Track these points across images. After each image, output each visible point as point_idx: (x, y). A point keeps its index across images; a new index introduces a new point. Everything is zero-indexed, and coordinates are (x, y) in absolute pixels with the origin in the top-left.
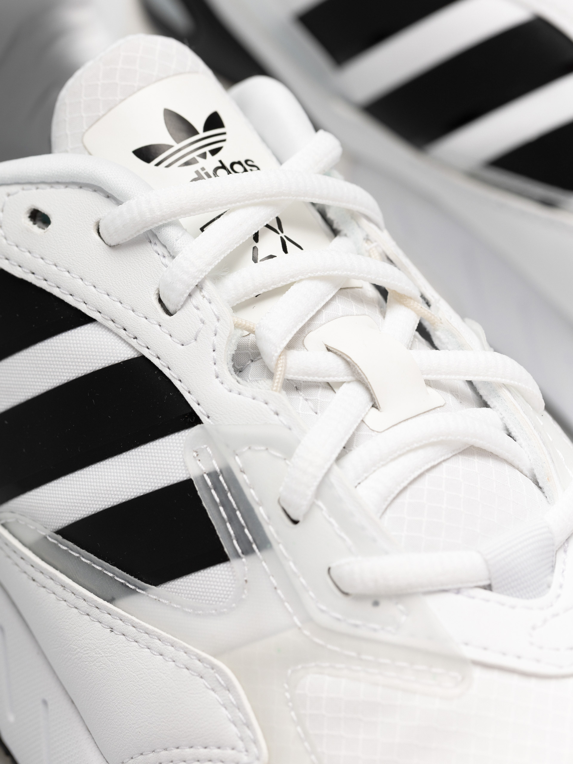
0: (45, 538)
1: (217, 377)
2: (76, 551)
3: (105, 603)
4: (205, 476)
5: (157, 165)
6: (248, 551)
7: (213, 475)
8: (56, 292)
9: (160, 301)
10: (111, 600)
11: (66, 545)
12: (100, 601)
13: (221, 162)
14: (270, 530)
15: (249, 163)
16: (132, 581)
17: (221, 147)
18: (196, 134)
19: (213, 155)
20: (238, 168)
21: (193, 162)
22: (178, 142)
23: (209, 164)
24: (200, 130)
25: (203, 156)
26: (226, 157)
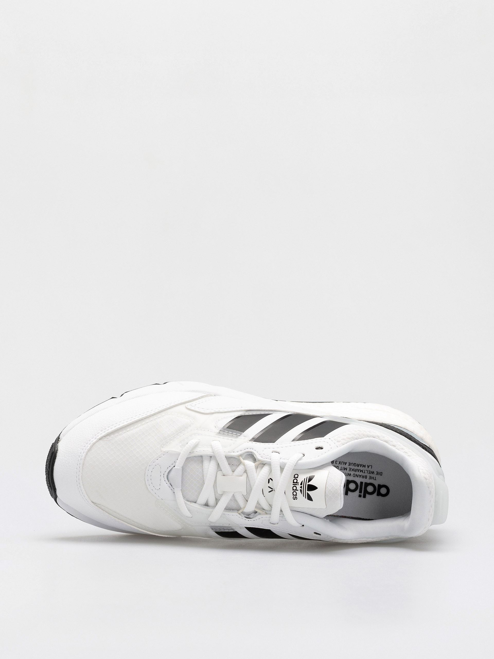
5: (307, 478)
17: (302, 494)
18: (308, 490)
19: (300, 490)
20: (295, 493)
21: (301, 484)
22: (308, 485)
23: (298, 487)
24: (309, 492)
25: (301, 487)
26: (298, 492)
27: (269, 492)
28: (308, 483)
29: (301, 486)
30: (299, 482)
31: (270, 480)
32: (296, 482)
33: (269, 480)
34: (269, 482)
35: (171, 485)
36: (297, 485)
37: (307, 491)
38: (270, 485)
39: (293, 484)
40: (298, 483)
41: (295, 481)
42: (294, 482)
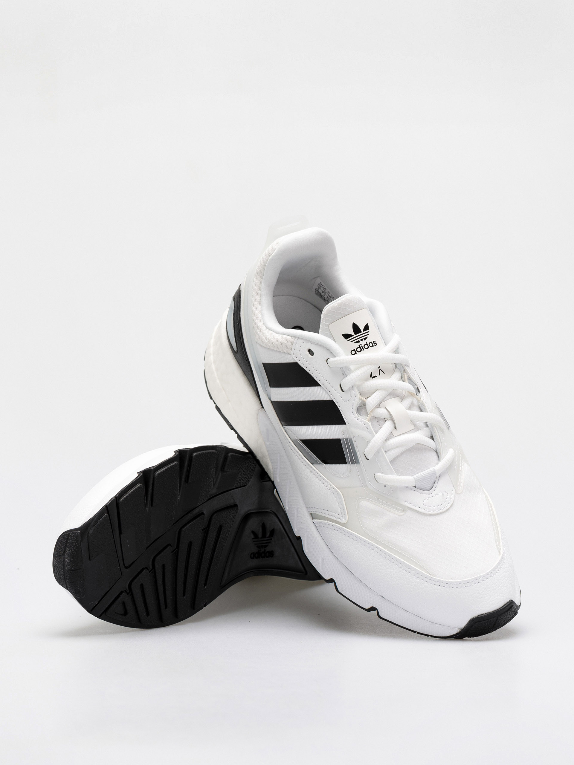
0: (297, 440)
1: (352, 413)
2: (305, 447)
3: (311, 464)
4: (345, 439)
5: (348, 341)
6: (353, 463)
7: (347, 440)
8: (312, 375)
9: (341, 386)
10: (312, 464)
11: (302, 444)
12: (309, 463)
13: (366, 342)
14: (360, 460)
15: (374, 342)
16: (319, 461)
17: (367, 337)
18: (361, 332)
19: (364, 340)
20: (371, 345)
21: (358, 342)
22: (355, 334)
23: (363, 343)
24: (362, 330)
25: (362, 340)
26: (368, 341)
27: (384, 373)
28: (353, 336)
29: (360, 341)
30: (357, 345)
31: (372, 376)
32: (360, 347)
33: (373, 378)
34: (376, 376)
35: (435, 482)
36: (362, 346)
37: (363, 333)
38: (377, 374)
39: (364, 350)
40: (359, 345)
41: (359, 350)
42: (361, 350)
